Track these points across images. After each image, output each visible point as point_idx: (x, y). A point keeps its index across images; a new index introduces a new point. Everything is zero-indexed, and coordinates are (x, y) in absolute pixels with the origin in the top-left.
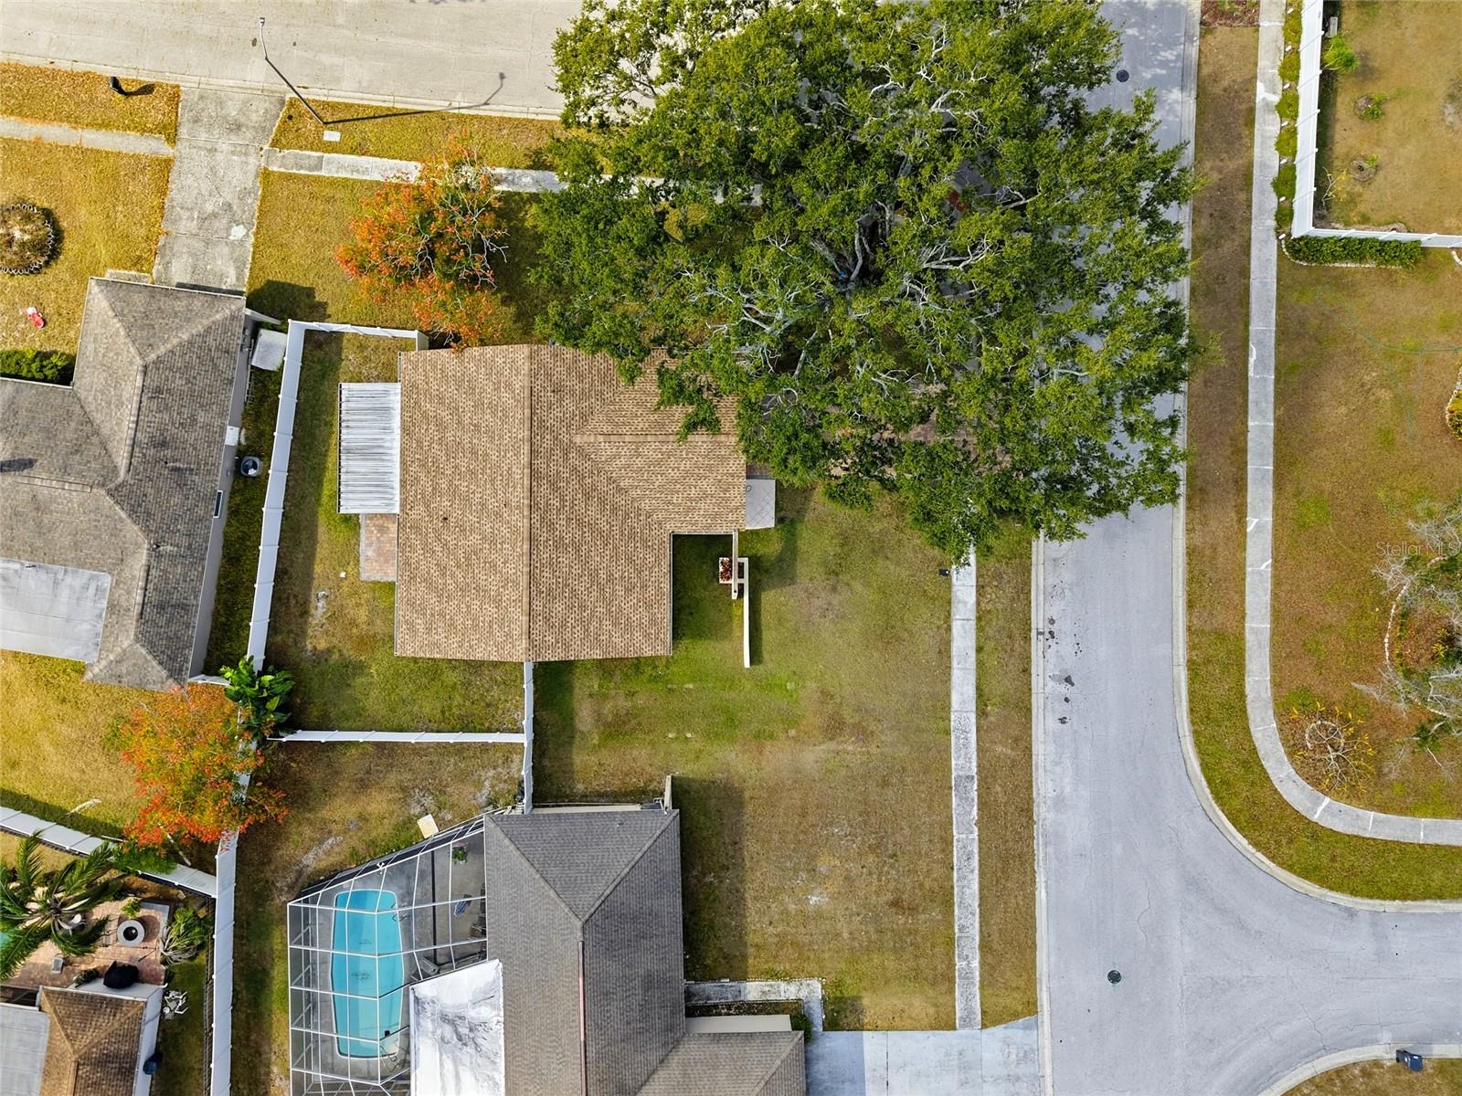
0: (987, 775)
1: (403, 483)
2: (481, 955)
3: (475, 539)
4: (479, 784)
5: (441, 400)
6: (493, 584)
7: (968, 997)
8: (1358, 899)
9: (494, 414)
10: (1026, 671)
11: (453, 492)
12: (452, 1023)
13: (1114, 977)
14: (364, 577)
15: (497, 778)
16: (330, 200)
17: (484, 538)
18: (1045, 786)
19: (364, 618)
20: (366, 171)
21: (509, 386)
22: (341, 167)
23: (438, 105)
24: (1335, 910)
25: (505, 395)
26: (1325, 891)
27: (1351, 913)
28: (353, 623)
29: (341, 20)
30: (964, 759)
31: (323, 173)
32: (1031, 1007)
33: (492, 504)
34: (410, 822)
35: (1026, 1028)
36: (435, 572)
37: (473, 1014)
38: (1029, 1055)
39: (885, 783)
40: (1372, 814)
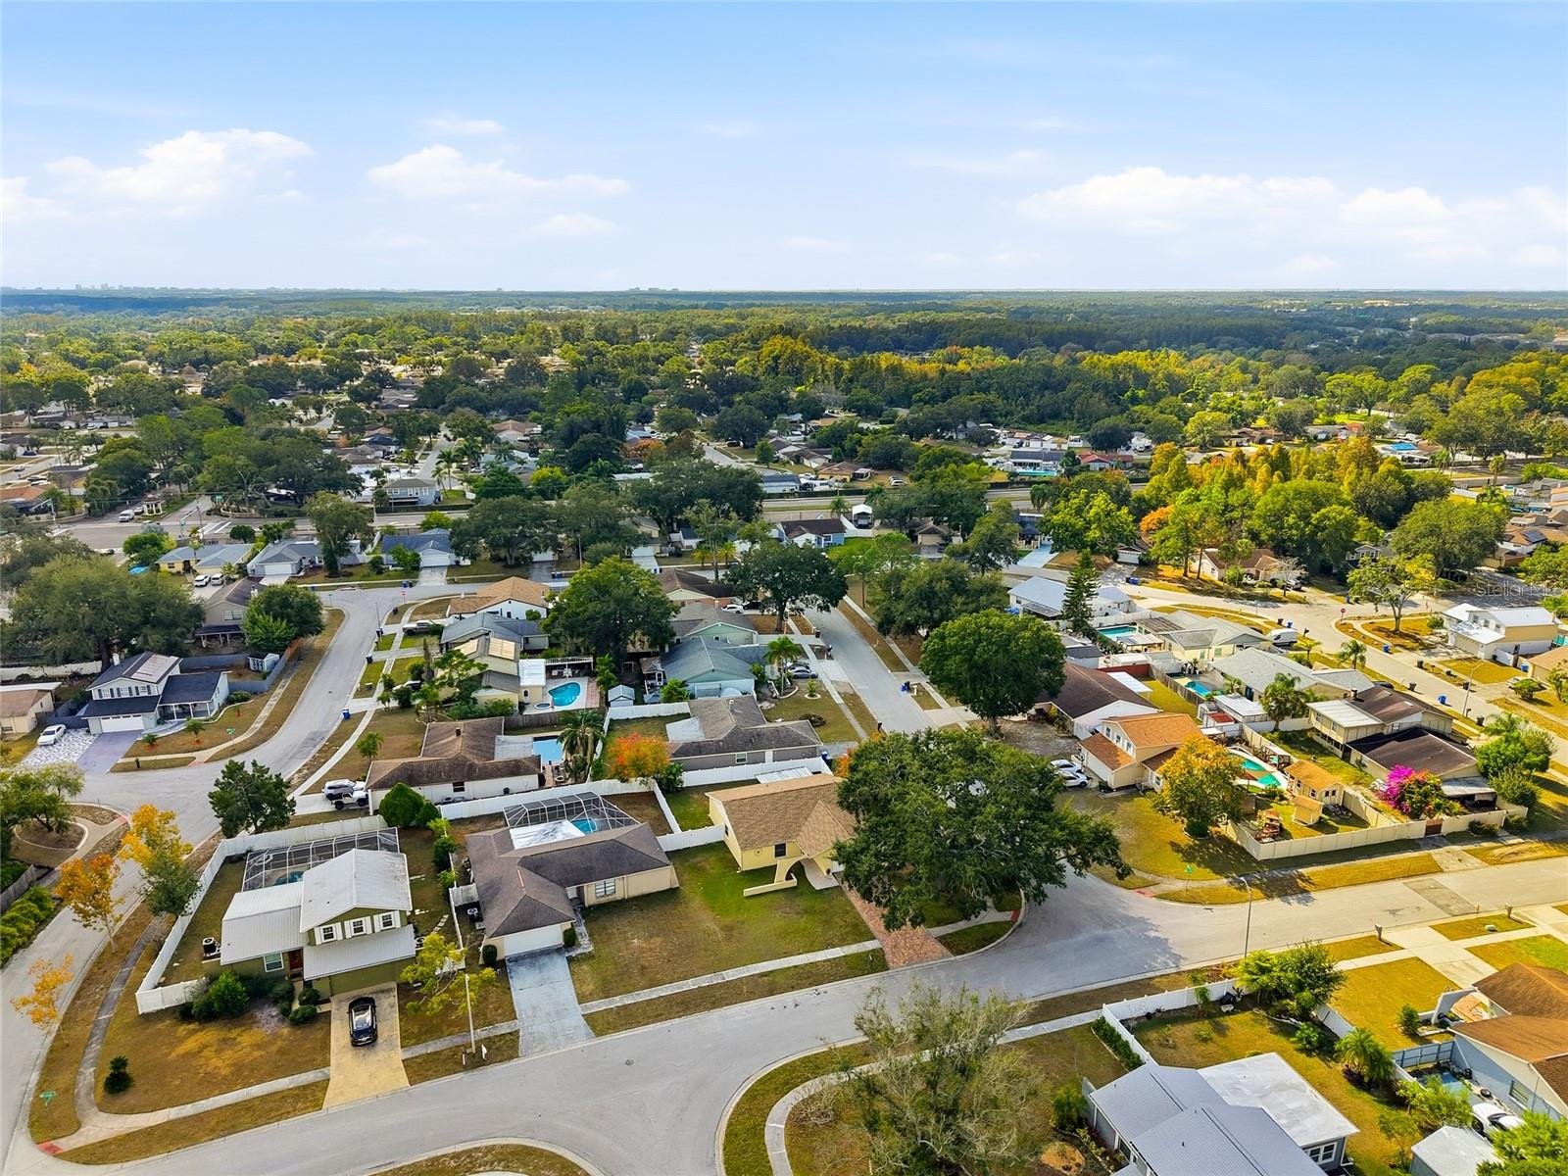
0: (726, 984)
7: (598, 1006)
8: (723, 1166)
10: (793, 988)
13: (628, 1063)
24: (710, 1155)
26: (722, 1147)
27: (712, 1164)
30: (731, 975)
32: (599, 1034)
35: (587, 1035)
38: (569, 1039)
39: (706, 950)
40: (785, 1151)
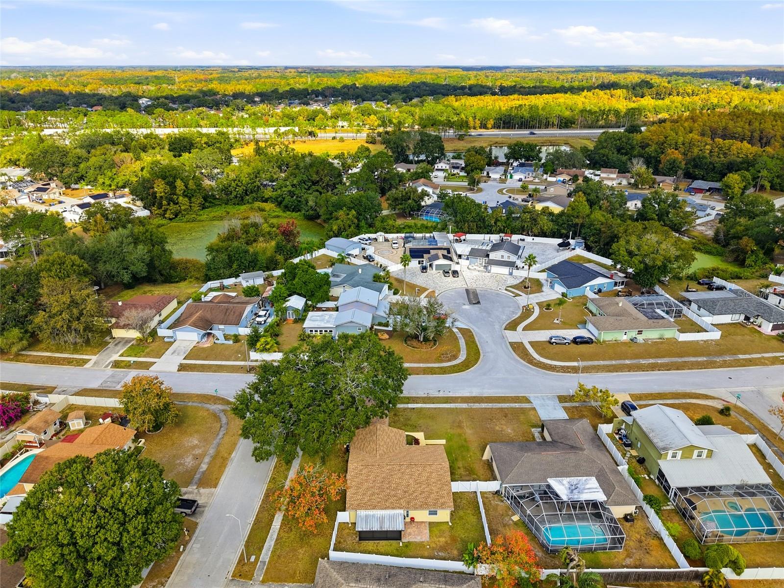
1: (393, 508)
2: (549, 486)
3: (411, 481)
4: (497, 505)
5: (364, 494)
6: (425, 474)
9: (370, 476)
11: (396, 489)
12: (572, 490)
14: (428, 540)
15: (494, 500)
16: (279, 557)
17: (411, 478)
18: (468, 395)
19: (444, 539)
20: (270, 546)
21: (361, 471)
22: (266, 554)
23: (249, 527)
25: (364, 472)
28: (446, 542)
29: (205, 559)
31: (267, 561)
33: (399, 475)
34: (516, 523)
36: (423, 495)
37: (567, 486)
39: (473, 418)
